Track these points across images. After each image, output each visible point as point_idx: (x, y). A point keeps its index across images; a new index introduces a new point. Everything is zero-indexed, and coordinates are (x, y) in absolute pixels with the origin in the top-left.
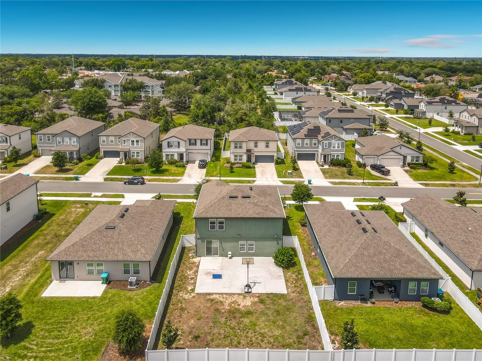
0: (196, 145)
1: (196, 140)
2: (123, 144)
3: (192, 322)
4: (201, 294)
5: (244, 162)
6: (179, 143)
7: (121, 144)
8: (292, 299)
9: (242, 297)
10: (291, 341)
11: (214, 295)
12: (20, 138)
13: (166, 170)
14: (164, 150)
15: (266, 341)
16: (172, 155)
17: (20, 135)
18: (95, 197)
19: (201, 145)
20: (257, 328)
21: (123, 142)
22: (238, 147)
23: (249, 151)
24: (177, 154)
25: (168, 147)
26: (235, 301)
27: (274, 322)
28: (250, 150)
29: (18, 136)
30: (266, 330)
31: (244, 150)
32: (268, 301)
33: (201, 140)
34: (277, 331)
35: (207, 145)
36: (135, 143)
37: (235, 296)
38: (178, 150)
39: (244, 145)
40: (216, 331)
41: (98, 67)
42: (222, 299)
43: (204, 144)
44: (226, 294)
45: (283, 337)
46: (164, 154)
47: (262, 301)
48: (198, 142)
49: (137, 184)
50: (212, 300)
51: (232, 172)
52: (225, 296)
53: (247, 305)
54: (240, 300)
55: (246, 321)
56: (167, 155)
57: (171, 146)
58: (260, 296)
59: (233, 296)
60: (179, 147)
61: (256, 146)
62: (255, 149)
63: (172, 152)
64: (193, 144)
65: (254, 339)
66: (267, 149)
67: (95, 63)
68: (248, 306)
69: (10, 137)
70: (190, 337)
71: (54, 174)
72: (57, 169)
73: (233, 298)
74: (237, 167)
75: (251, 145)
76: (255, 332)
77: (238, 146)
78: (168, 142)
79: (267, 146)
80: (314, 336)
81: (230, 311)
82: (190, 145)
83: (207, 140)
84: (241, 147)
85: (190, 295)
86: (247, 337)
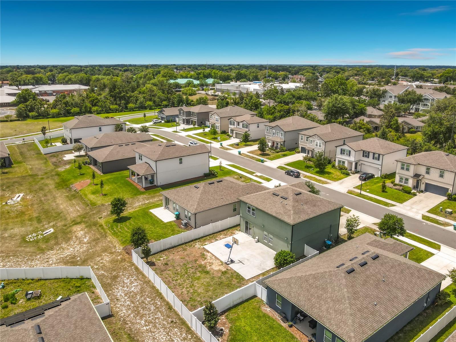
0: (368, 157)
1: (369, 152)
2: (310, 144)
3: (178, 257)
4: (205, 249)
5: (409, 186)
6: (350, 151)
7: (309, 143)
9: (220, 264)
11: (210, 253)
12: (258, 127)
13: (329, 173)
14: (338, 156)
15: (188, 290)
16: (344, 162)
17: (258, 125)
18: (256, 176)
19: (373, 159)
20: (197, 281)
21: (310, 142)
22: (405, 169)
23: (417, 176)
24: (347, 162)
25: (341, 153)
26: (212, 263)
27: (209, 286)
28: (420, 175)
29: (256, 125)
30: (198, 286)
31: (411, 173)
32: (228, 275)
33: (374, 154)
34: (202, 290)
35: (379, 160)
36: (318, 144)
37: (218, 261)
38: (349, 158)
39: (412, 168)
40: (178, 268)
41: (425, 79)
42: (208, 258)
43: (376, 159)
44: (215, 257)
45: (199, 295)
46: (337, 159)
47: (224, 273)
48: (371, 155)
49: (292, 176)
50: (203, 255)
51: (383, 191)
52: (213, 258)
54: (216, 264)
55: (198, 275)
56: (339, 161)
57: (344, 154)
58: (229, 269)
60: (350, 156)
61: (428, 173)
62: (427, 176)
63: (343, 159)
64: (366, 156)
65: (185, 284)
66: (441, 179)
67: (423, 75)
68: (213, 269)
69: (249, 124)
70: (165, 262)
71: (257, 155)
72: (260, 152)
73: (215, 261)
74: (396, 189)
75: (422, 170)
76: (191, 282)
77: (405, 167)
78: (341, 149)
79: (441, 176)
81: (200, 265)
82: (363, 156)
83: (379, 155)
84: (408, 170)
85: (200, 246)
86: (184, 281)
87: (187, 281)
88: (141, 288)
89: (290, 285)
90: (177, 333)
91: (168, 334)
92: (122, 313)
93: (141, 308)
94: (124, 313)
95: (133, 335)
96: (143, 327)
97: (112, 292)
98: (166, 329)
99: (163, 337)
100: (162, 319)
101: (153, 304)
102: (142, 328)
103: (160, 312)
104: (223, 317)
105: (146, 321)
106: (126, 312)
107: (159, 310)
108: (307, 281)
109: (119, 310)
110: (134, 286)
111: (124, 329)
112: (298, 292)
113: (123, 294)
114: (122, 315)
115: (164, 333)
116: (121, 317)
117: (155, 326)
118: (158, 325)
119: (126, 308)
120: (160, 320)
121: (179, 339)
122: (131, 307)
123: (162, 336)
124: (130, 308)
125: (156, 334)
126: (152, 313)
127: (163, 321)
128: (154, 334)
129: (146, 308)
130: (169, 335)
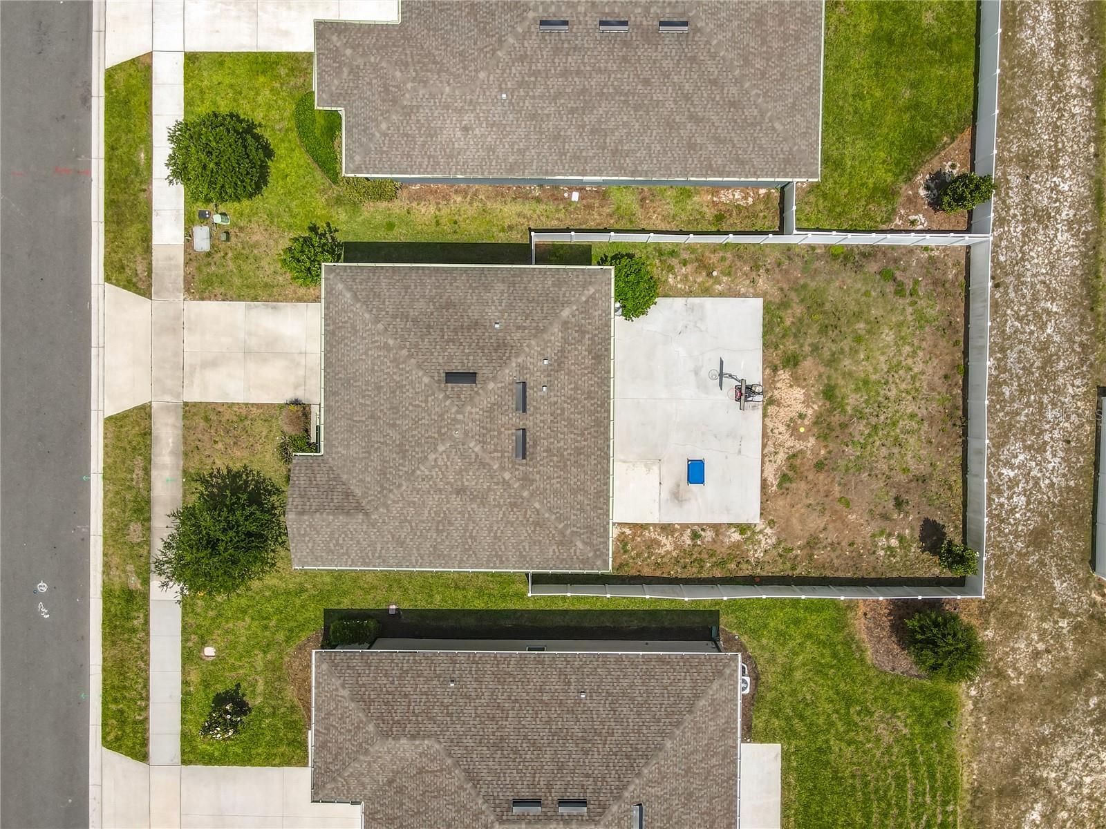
3: (852, 517)
4: (762, 509)
8: (781, 289)
9: (772, 409)
10: (910, 310)
11: (765, 475)
15: (910, 361)
20: (873, 377)
26: (789, 426)
27: (858, 339)
30: (882, 359)
32: (790, 346)
34: (883, 336)
37: (771, 425)
40: (882, 466)
42: (781, 456)
44: (764, 446)
45: (900, 325)
47: (792, 361)
50: (784, 478)
52: (770, 448)
53: (802, 398)
54: (785, 414)
55: (853, 400)
58: (771, 367)
59: (769, 431)
65: (903, 386)
68: (806, 395)
70: (895, 516)
73: (776, 431)
76: (886, 383)
80: (896, 261)
81: (823, 437)
85: (761, 532)
86: (898, 400)
87: (893, 393)
88: (1003, 445)
89: (794, 104)
90: (1007, 247)
91: (1022, 259)
92: (1079, 387)
93: (1033, 373)
94: (1073, 385)
95: (1086, 302)
96: (1056, 313)
97: (1067, 480)
98: (1019, 275)
99: (1035, 256)
100: (1012, 310)
101: (1005, 370)
102: (1060, 310)
103: (1004, 331)
104: (896, 225)
105: (1043, 327)
106: (1069, 386)
107: (1004, 339)
108: (763, 74)
109: (1079, 403)
110: (1012, 467)
111: (1092, 333)
112: (796, 74)
113: (1048, 455)
114: (1078, 382)
115: (1029, 267)
116: (1083, 378)
117: (1035, 298)
118: (1028, 297)
119: (1062, 399)
120: (1016, 308)
121: (1012, 229)
122: (1051, 394)
123: (1036, 261)
124: (1054, 392)
125: (1043, 274)
126: (1020, 342)
127: (1013, 302)
128: (1048, 277)
129: (1024, 369)
130: (1023, 254)
